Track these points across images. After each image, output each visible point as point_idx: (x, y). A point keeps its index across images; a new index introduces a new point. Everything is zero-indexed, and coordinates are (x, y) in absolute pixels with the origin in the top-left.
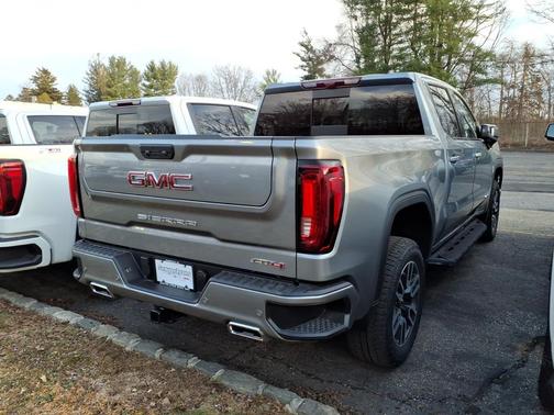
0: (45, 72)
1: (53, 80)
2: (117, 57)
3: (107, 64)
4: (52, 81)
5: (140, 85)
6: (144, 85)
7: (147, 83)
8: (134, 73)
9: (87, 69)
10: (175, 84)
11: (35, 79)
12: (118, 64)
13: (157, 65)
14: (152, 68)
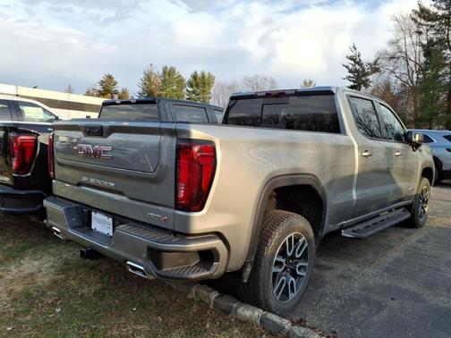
0: (110, 77)
1: (116, 83)
2: (169, 67)
3: (161, 72)
4: (114, 85)
5: (184, 90)
6: (187, 90)
7: (190, 89)
8: (180, 81)
9: (142, 76)
10: (211, 91)
11: (102, 83)
12: (169, 73)
13: (199, 74)
14: (195, 77)
